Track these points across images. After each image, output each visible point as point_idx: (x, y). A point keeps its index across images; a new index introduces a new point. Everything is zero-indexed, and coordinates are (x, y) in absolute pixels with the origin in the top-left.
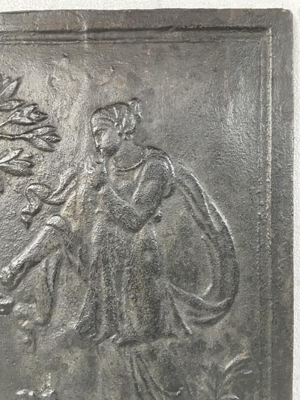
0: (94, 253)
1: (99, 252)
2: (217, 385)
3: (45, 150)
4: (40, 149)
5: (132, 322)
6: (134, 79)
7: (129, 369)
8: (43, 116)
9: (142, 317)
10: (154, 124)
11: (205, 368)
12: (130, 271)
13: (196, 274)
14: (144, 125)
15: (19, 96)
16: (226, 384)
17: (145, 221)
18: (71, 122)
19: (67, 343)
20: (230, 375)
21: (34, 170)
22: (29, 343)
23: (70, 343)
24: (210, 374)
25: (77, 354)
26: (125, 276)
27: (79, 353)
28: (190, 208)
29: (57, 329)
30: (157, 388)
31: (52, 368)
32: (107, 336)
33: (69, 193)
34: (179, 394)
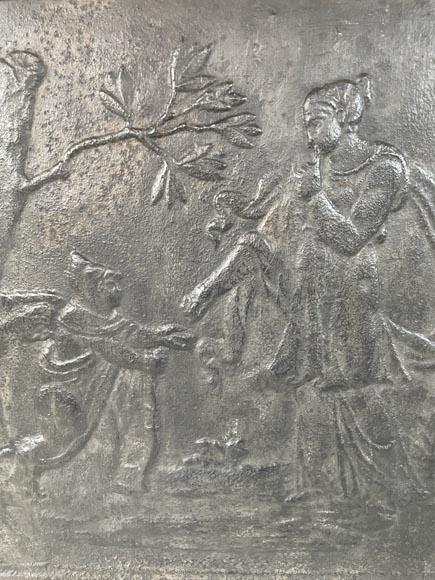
0: (297, 280)
1: (304, 279)
3: (242, 146)
4: (235, 144)
5: (339, 364)
6: (366, 46)
7: (331, 417)
8: (238, 100)
9: (351, 359)
10: (386, 112)
11: (422, 420)
12: (341, 303)
13: (423, 309)
14: (374, 112)
15: (209, 70)
17: (366, 241)
18: (277, 106)
19: (260, 384)
21: (225, 173)
22: (214, 384)
23: (263, 386)
24: (428, 427)
25: (272, 398)
26: (335, 310)
27: (273, 397)
28: (424, 226)
29: (248, 368)
30: (363, 441)
31: (241, 413)
32: (308, 378)
33: (270, 204)
34: (390, 448)
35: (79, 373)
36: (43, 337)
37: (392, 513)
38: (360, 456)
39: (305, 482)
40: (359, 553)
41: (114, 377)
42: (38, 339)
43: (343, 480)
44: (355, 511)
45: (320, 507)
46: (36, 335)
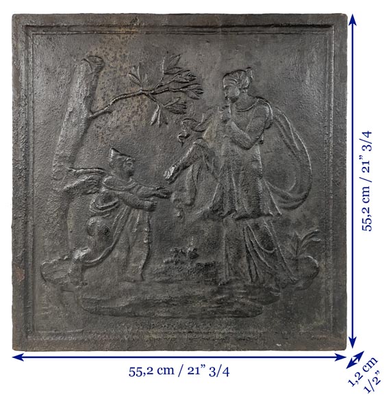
1: (225, 162)
2: (298, 247)
3: (195, 98)
4: (191, 98)
6: (249, 55)
7: (242, 235)
8: (193, 78)
9: (250, 202)
10: (261, 84)
11: (290, 237)
12: (244, 174)
13: (285, 177)
14: (254, 84)
15: (179, 66)
16: (303, 247)
17: (254, 143)
18: (210, 81)
20: (306, 241)
21: (187, 110)
22: (180, 217)
23: (206, 217)
24: (293, 241)
25: (210, 224)
26: (241, 176)
27: (211, 223)
28: (282, 136)
29: (198, 208)
30: (259, 248)
31: (195, 233)
32: (229, 213)
33: (208, 125)
34: (274, 253)
35: (111, 211)
36: (94, 191)
37: (278, 292)
38: (258, 257)
39: (229, 273)
40: (261, 318)
41: (129, 214)
42: (90, 193)
43: (250, 271)
44: (257, 290)
45: (238, 288)
46: (90, 191)
